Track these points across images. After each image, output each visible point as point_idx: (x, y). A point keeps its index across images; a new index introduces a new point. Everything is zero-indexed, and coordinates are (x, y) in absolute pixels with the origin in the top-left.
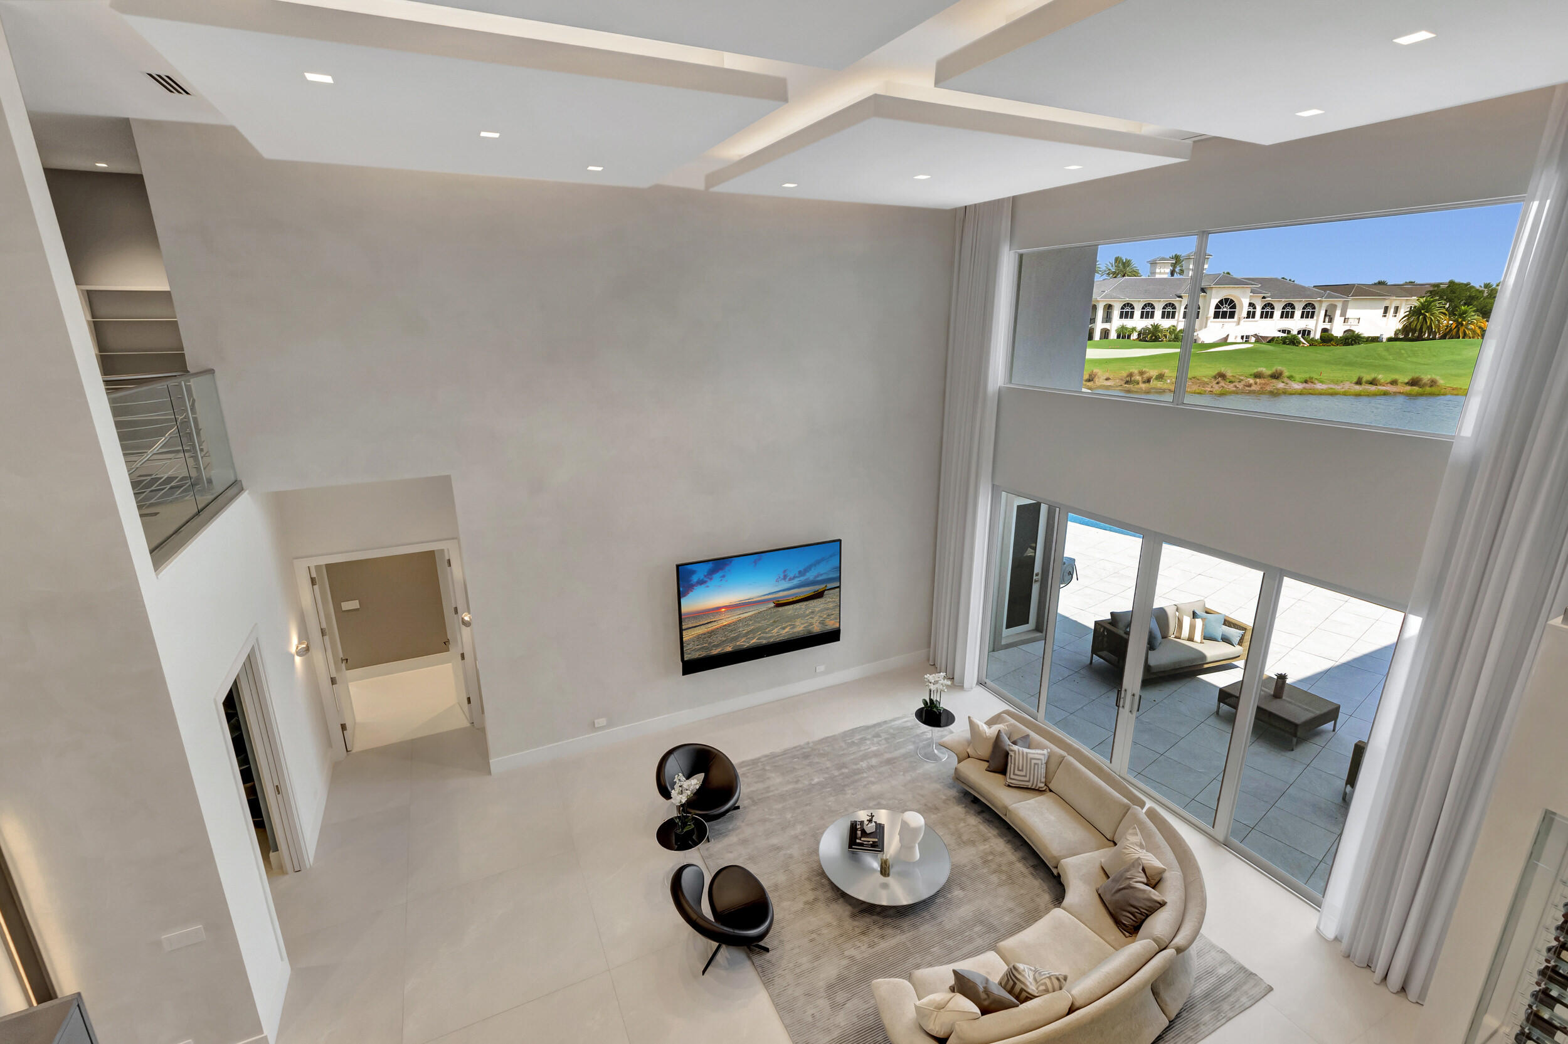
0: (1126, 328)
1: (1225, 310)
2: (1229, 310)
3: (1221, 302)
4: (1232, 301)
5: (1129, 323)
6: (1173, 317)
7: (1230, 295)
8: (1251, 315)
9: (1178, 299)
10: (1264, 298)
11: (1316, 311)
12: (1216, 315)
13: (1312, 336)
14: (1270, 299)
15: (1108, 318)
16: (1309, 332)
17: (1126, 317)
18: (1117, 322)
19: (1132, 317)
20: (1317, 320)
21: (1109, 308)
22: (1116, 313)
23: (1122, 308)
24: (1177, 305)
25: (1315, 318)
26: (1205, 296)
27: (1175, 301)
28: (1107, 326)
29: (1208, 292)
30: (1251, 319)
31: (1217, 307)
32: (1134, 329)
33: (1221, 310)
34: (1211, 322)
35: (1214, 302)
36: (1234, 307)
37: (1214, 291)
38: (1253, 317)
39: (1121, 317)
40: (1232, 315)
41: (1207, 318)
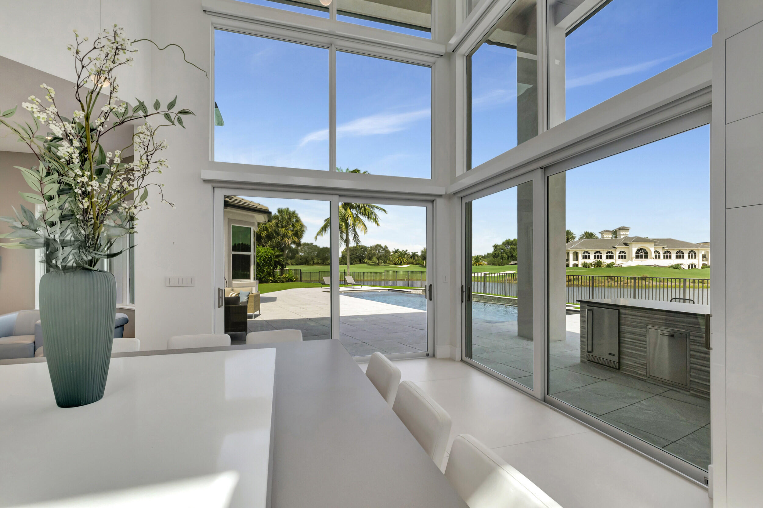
0: (587, 263)
1: (641, 254)
2: (644, 254)
3: (638, 250)
4: (645, 250)
5: (588, 261)
6: (613, 258)
7: (644, 247)
8: (657, 257)
9: (613, 249)
10: (663, 248)
11: (697, 254)
12: (637, 257)
13: (697, 267)
14: (667, 249)
15: (576, 259)
16: (695, 266)
17: (586, 258)
18: (581, 261)
19: (589, 258)
20: (698, 259)
21: (576, 254)
22: (580, 256)
23: (583, 254)
24: (614, 252)
25: (697, 257)
26: (628, 247)
27: (613, 250)
28: (576, 262)
29: (630, 245)
30: (658, 259)
31: (637, 252)
32: (591, 264)
33: (639, 254)
34: (634, 260)
35: (634, 250)
36: (647, 252)
37: (633, 245)
38: (659, 257)
39: (583, 258)
40: (646, 257)
41: (632, 258)
